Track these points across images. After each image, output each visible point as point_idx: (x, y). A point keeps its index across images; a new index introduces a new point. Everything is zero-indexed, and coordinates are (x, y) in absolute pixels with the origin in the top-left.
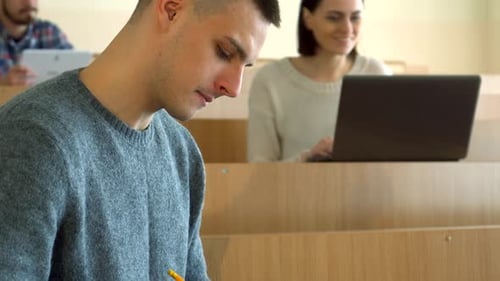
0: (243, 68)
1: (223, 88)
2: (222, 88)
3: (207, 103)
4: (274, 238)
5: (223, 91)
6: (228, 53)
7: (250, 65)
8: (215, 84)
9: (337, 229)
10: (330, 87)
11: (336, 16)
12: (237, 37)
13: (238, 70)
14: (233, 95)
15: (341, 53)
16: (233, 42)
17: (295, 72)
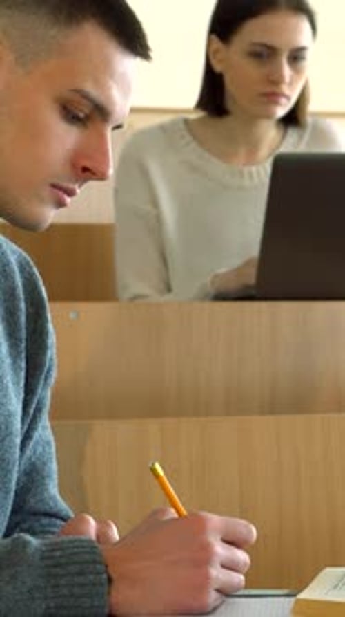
0: (109, 134)
1: (87, 171)
2: (85, 169)
3: (68, 200)
4: (153, 426)
5: (88, 174)
6: (81, 115)
7: (118, 127)
8: (73, 165)
9: (262, 412)
10: (251, 174)
11: (265, 51)
12: (90, 88)
13: (102, 138)
14: (102, 177)
15: (269, 116)
16: (85, 96)
17: (194, 145)
